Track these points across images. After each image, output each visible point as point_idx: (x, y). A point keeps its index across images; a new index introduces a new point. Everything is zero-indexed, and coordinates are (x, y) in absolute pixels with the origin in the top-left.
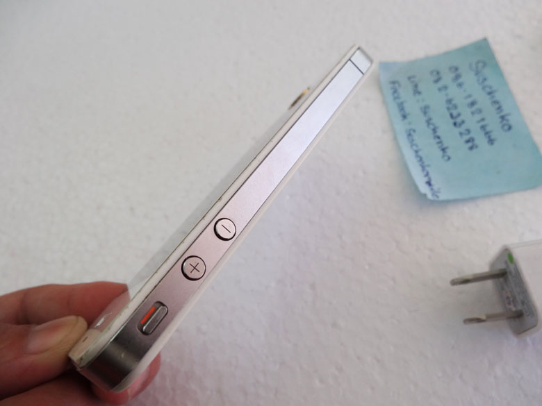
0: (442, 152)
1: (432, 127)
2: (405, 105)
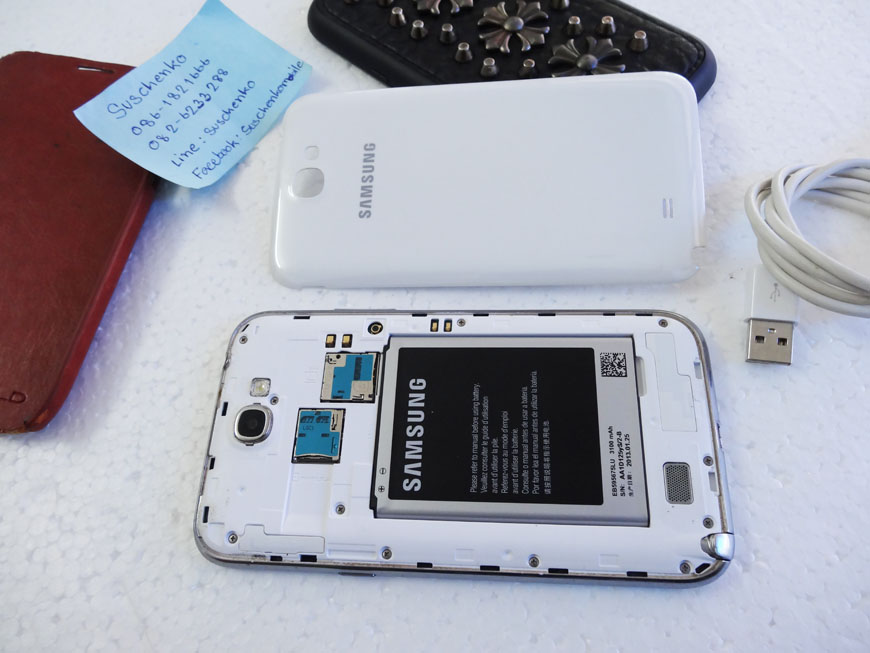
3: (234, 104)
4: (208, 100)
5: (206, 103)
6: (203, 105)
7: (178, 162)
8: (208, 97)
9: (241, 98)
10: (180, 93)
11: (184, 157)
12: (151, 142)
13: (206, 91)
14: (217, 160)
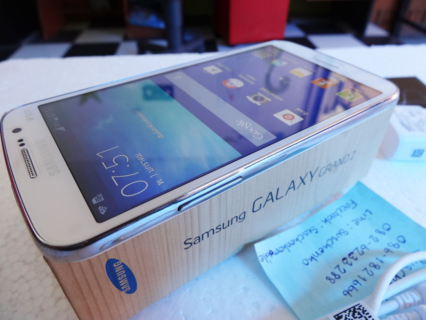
0: (310, 258)
1: (330, 243)
2: (338, 217)
3: (322, 251)
4: (344, 259)
5: (347, 256)
6: (350, 255)
7: (367, 213)
8: (345, 261)
9: (316, 255)
10: (369, 268)
11: (363, 217)
12: (389, 229)
13: (347, 267)
14: (338, 211)
